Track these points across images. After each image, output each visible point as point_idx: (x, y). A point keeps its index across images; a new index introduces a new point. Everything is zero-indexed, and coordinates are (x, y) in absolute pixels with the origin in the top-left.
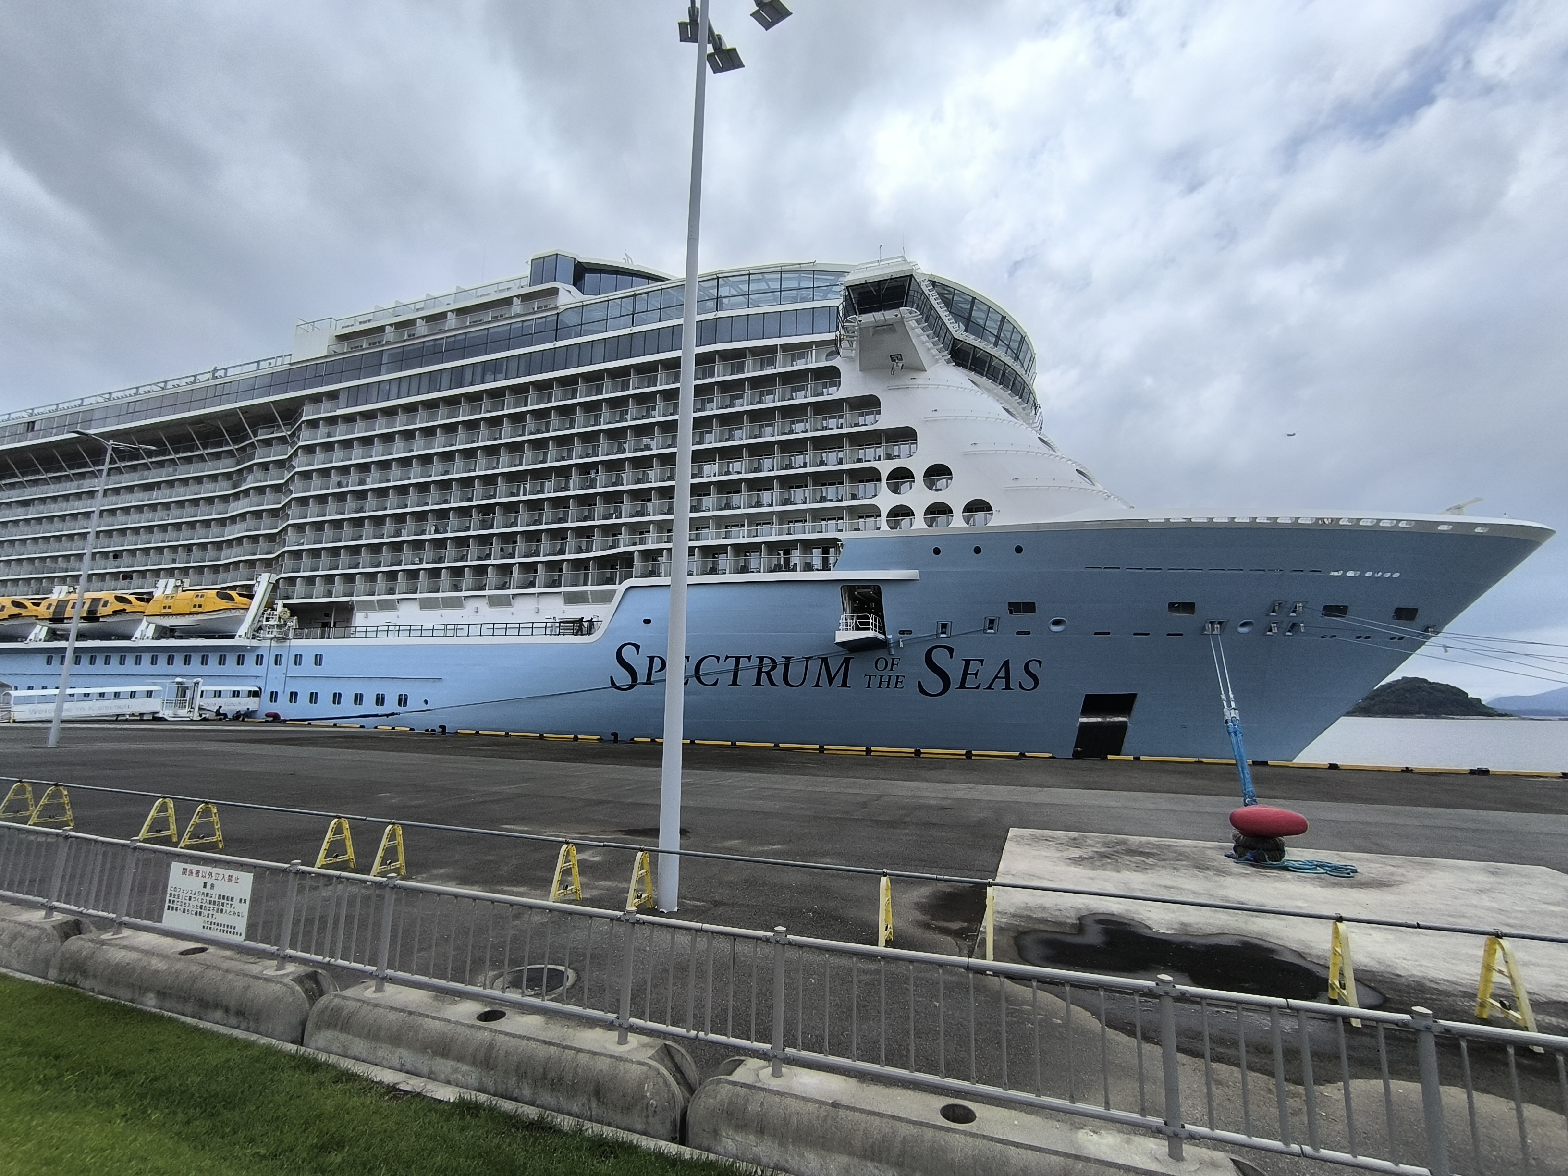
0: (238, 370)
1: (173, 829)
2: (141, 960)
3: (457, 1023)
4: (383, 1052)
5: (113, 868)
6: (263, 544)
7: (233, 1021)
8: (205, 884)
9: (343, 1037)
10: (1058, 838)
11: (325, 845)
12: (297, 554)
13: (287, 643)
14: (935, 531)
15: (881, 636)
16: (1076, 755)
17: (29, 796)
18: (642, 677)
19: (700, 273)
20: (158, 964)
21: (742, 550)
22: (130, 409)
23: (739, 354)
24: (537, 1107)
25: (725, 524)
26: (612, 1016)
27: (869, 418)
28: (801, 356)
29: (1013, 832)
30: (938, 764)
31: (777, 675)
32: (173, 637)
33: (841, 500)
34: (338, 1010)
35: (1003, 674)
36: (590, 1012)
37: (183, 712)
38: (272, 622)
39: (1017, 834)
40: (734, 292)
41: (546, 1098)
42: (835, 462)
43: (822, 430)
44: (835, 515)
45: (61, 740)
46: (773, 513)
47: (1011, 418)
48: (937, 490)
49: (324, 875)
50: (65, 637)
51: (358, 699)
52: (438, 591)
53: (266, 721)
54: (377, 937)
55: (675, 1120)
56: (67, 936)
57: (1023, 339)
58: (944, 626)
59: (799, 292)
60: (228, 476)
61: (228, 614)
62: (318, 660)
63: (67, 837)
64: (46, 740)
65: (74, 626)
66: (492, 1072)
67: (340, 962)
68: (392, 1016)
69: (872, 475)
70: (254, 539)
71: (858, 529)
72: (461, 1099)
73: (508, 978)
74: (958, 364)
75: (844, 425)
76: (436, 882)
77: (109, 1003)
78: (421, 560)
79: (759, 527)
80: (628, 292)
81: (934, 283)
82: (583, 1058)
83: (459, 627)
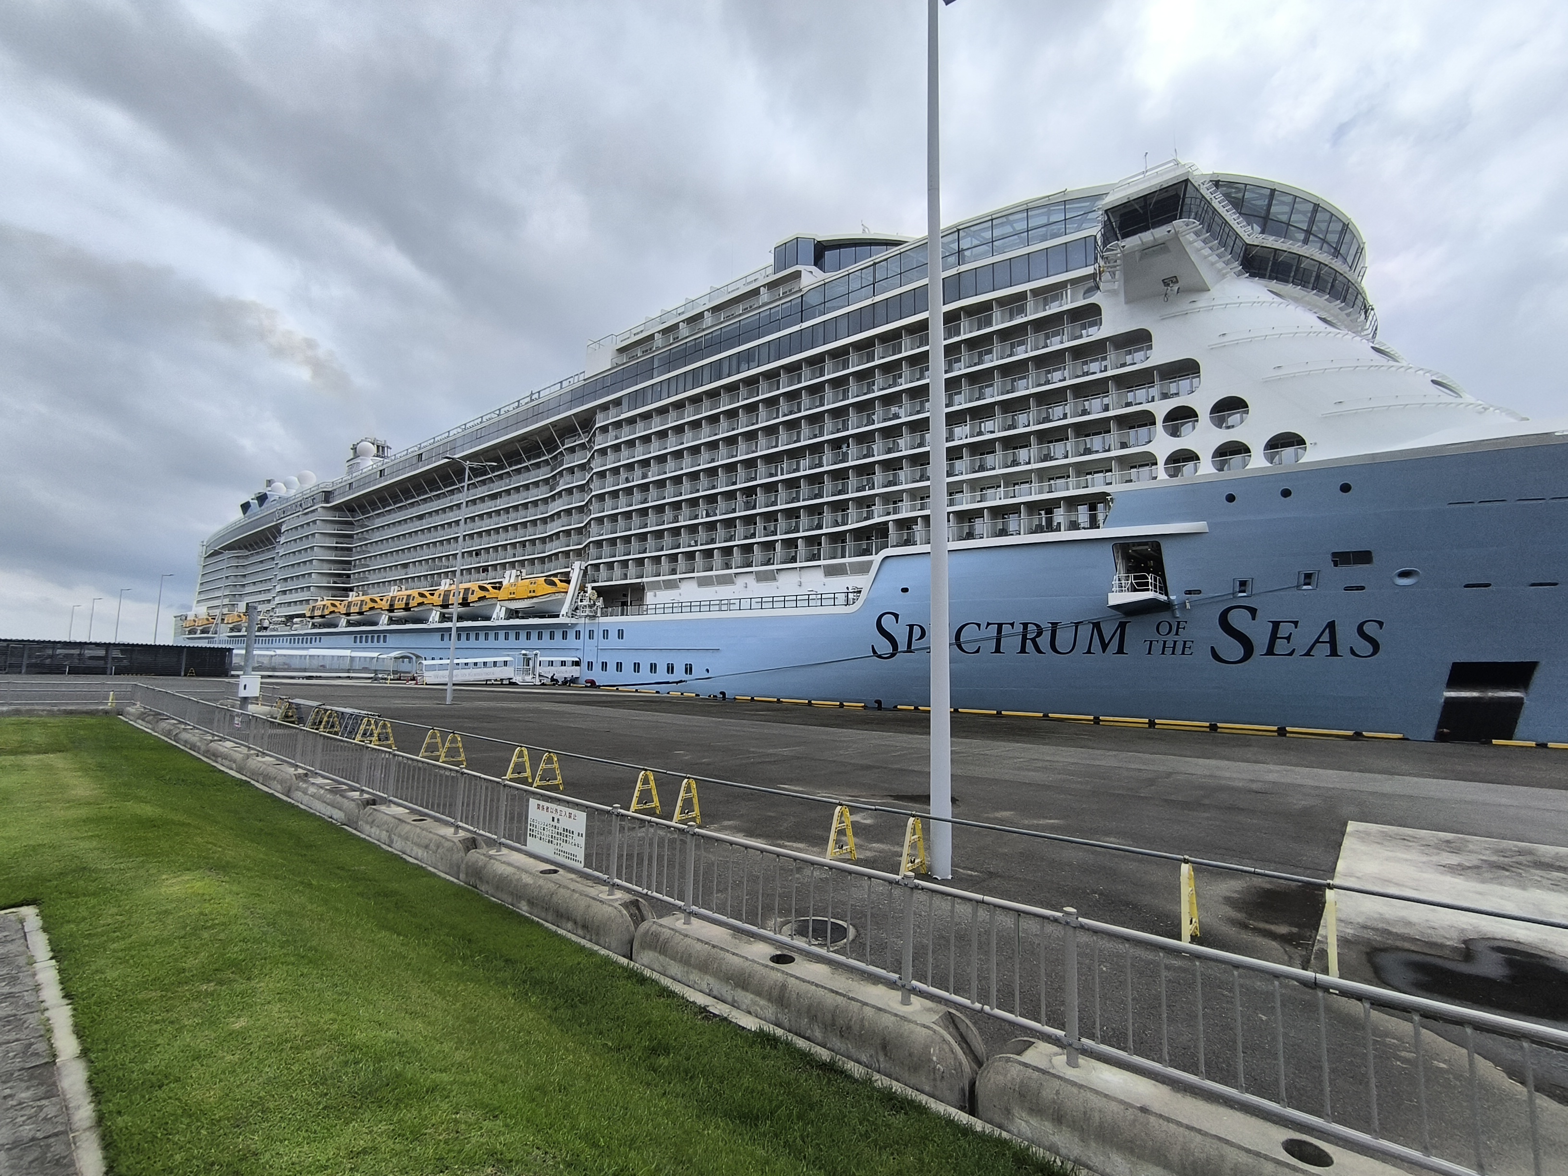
0: (547, 392)
1: (528, 773)
2: (514, 874)
3: (753, 961)
4: (695, 976)
5: (492, 800)
6: (574, 537)
7: (580, 932)
8: (553, 818)
9: (662, 958)
10: (1421, 838)
11: (636, 794)
12: (599, 544)
13: (597, 620)
14: (1227, 475)
15: (1163, 598)
16: (1440, 737)
17: (439, 740)
18: (902, 646)
19: (942, 228)
20: (527, 879)
21: (999, 512)
22: (478, 435)
23: (986, 306)
24: (828, 1049)
25: (980, 486)
26: (895, 976)
27: (1139, 355)
28: (1055, 298)
29: (1352, 826)
30: (1241, 741)
31: (1044, 641)
32: (518, 617)
33: (1109, 450)
34: (656, 936)
35: (1326, 637)
36: (872, 969)
37: (529, 678)
38: (585, 603)
39: (1360, 829)
40: (975, 242)
41: (837, 1043)
42: (1100, 408)
43: (1083, 375)
44: (1104, 467)
45: (454, 699)
46: (1031, 471)
47: (1330, 329)
48: (1228, 427)
49: (638, 819)
50: (450, 619)
51: (653, 668)
52: (712, 570)
53: (586, 687)
54: (682, 875)
55: (963, 1090)
56: (468, 849)
57: (1346, 228)
58: (1243, 584)
59: (1049, 229)
60: (546, 481)
61: (553, 597)
62: (621, 635)
63: (463, 773)
64: (445, 698)
65: (455, 610)
66: (786, 1010)
67: (655, 894)
68: (699, 946)
69: (1146, 419)
70: (568, 533)
71: (1131, 481)
72: (761, 1030)
73: (795, 926)
74: (1252, 275)
75: (1109, 367)
76: (727, 832)
77: (498, 904)
78: (696, 542)
79: (1017, 487)
80: (868, 262)
81: (1217, 184)
82: (868, 1012)
83: (732, 602)
